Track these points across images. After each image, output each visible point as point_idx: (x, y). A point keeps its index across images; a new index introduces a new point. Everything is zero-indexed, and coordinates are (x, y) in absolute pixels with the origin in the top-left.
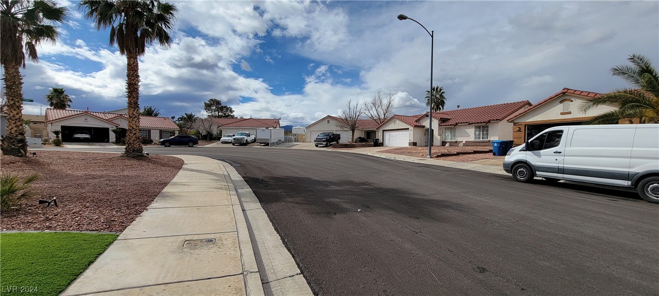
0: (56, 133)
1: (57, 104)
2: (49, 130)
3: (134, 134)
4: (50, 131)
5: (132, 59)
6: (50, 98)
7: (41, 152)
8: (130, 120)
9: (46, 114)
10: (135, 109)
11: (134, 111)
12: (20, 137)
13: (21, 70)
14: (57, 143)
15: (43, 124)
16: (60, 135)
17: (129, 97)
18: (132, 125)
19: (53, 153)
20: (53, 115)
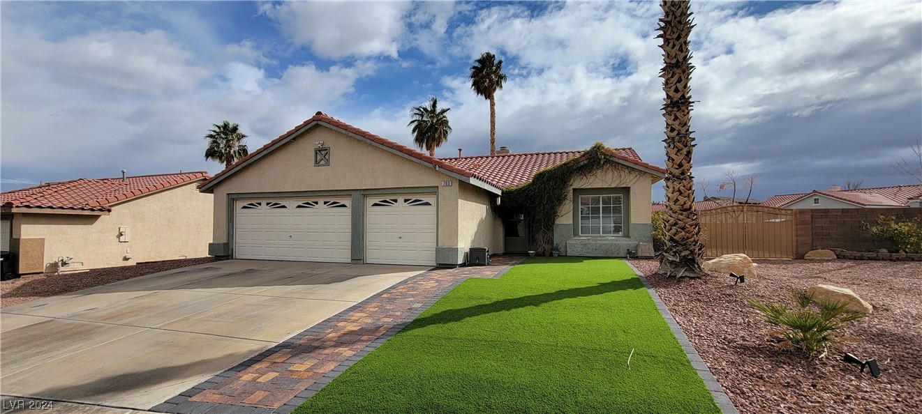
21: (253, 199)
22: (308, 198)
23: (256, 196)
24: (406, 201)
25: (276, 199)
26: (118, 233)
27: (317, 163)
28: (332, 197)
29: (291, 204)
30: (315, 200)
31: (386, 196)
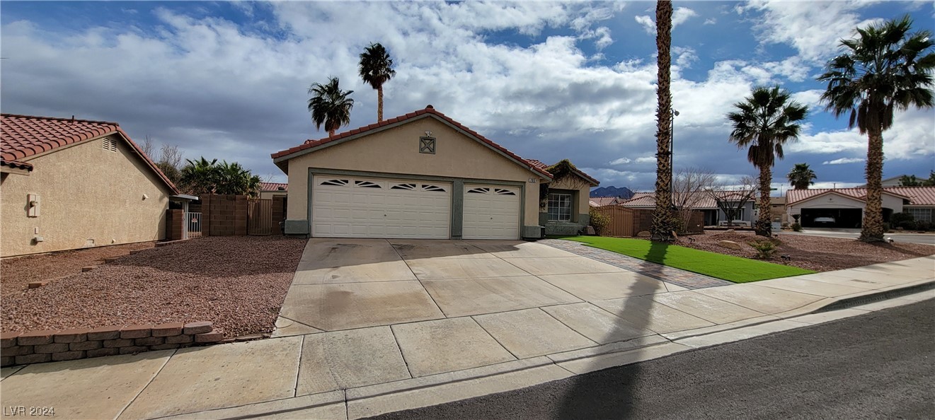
0: (796, 217)
1: (798, 182)
2: (788, 214)
3: (873, 218)
4: (789, 216)
5: (875, 137)
6: (792, 177)
7: (781, 235)
8: (869, 203)
9: (787, 196)
10: (876, 190)
11: (874, 192)
12: (767, 221)
13: (771, 168)
14: (796, 228)
15: (783, 207)
16: (799, 220)
17: (869, 178)
18: (870, 207)
19: (791, 236)
20: (794, 197)
21: (338, 176)
22: (405, 180)
23: (340, 173)
24: (496, 190)
25: (368, 178)
26: (26, 203)
27: (422, 150)
28: (432, 181)
29: (386, 185)
30: (413, 183)
31: (481, 185)
